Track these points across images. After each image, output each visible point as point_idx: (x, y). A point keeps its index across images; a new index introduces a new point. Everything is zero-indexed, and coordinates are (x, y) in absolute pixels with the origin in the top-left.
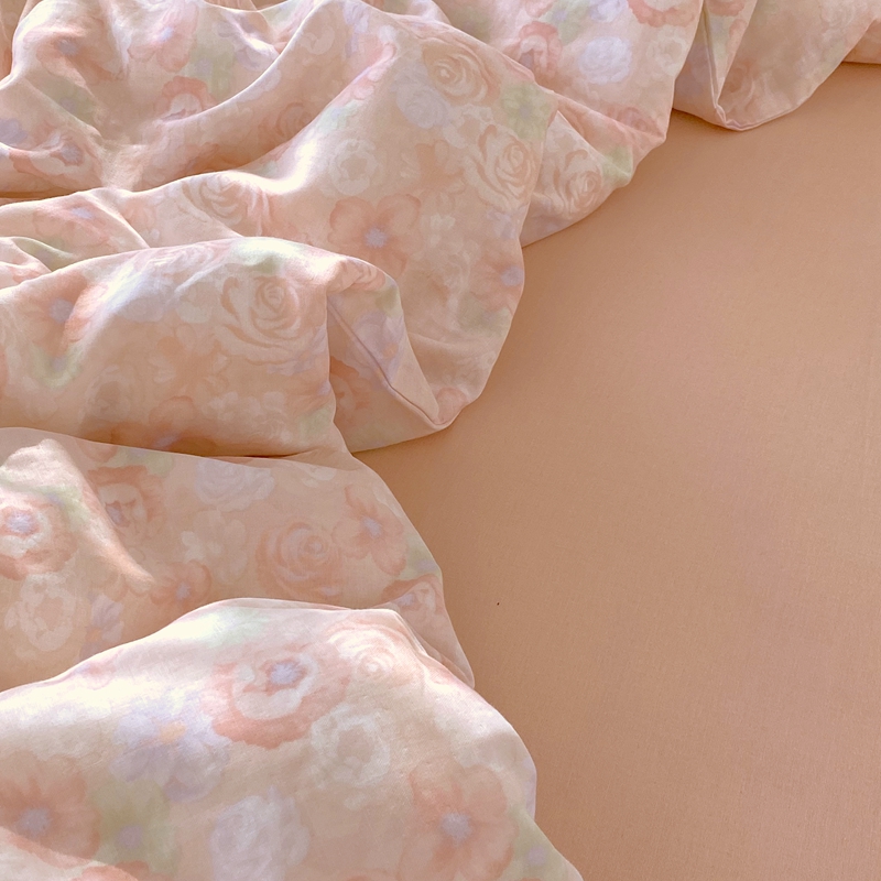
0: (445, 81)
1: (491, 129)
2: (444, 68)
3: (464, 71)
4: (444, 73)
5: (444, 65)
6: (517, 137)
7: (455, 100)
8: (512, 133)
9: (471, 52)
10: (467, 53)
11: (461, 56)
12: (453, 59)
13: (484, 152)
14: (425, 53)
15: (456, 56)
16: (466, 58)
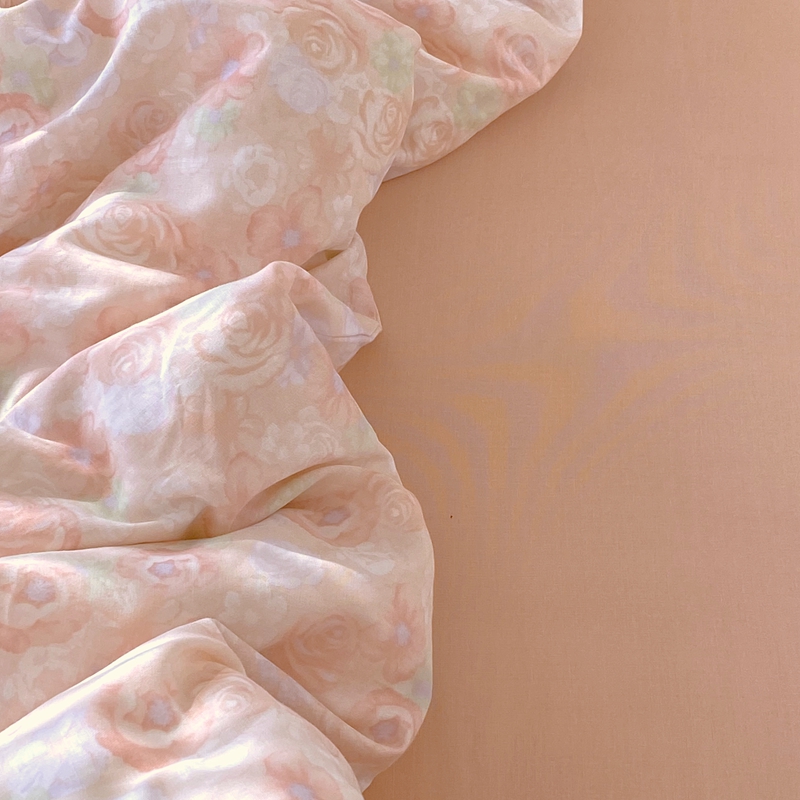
0: (318, 55)
1: (369, 95)
2: (312, 41)
3: (330, 36)
4: (314, 47)
5: (311, 38)
6: (392, 95)
7: (332, 73)
8: (387, 92)
9: (329, 12)
10: (326, 16)
11: (323, 21)
12: (316, 27)
13: (364, 120)
14: (291, 31)
15: (318, 23)
16: (328, 22)
